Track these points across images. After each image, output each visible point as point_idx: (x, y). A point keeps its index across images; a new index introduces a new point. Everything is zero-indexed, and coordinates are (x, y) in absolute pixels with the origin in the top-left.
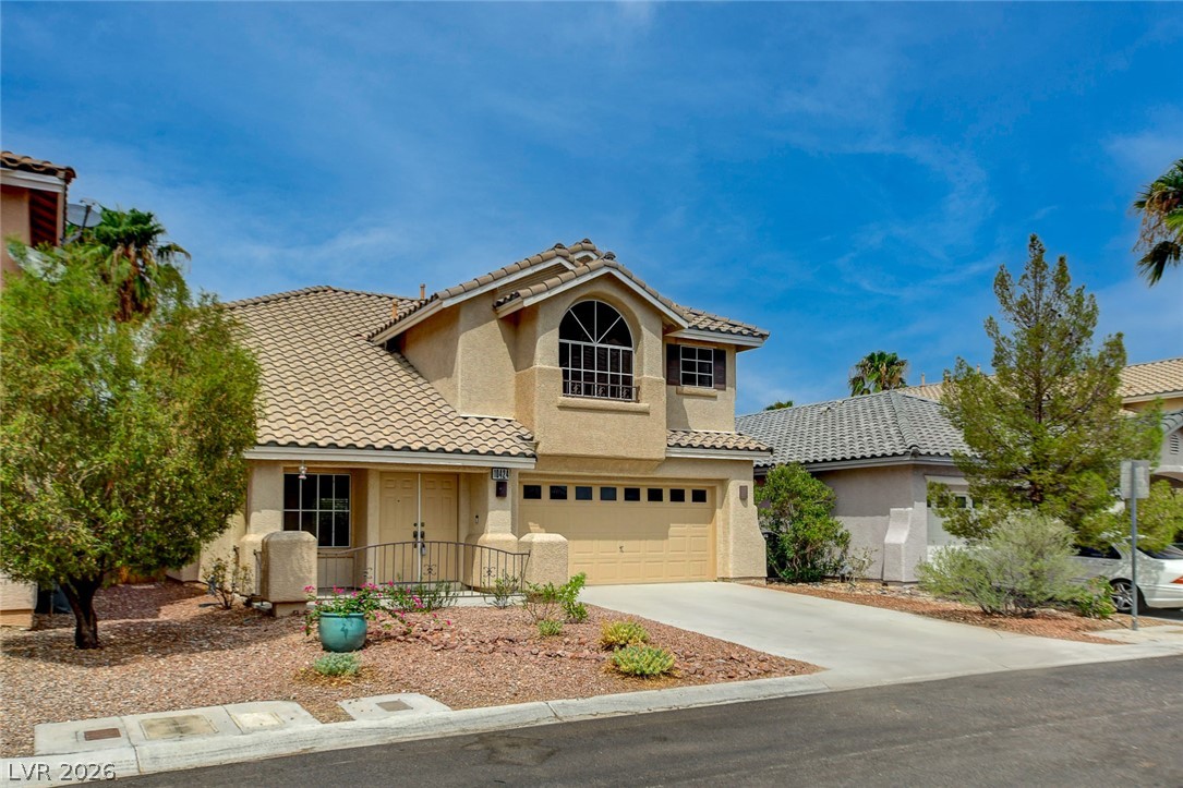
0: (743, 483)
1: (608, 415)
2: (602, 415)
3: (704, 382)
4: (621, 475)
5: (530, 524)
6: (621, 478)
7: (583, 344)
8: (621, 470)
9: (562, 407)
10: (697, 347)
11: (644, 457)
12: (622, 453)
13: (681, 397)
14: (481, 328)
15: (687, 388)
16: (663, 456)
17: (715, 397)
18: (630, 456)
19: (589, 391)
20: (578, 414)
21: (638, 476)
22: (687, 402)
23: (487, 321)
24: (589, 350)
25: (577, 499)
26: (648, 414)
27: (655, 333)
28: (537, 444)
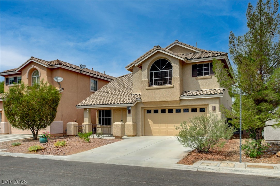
0: (214, 105)
1: (160, 90)
2: (159, 90)
3: (207, 74)
4: (169, 106)
5: (148, 120)
6: (167, 107)
7: (157, 71)
8: (169, 104)
9: (147, 90)
10: (203, 63)
11: (172, 100)
12: (164, 100)
13: (197, 80)
14: (137, 72)
15: (199, 77)
16: (178, 99)
17: (211, 78)
18: (167, 100)
19: (159, 84)
20: (152, 91)
21: (175, 105)
22: (199, 81)
23: (139, 70)
24: (159, 73)
25: (161, 113)
26: (173, 88)
27: (176, 64)
28: (141, 99)
